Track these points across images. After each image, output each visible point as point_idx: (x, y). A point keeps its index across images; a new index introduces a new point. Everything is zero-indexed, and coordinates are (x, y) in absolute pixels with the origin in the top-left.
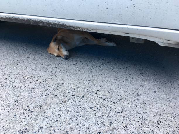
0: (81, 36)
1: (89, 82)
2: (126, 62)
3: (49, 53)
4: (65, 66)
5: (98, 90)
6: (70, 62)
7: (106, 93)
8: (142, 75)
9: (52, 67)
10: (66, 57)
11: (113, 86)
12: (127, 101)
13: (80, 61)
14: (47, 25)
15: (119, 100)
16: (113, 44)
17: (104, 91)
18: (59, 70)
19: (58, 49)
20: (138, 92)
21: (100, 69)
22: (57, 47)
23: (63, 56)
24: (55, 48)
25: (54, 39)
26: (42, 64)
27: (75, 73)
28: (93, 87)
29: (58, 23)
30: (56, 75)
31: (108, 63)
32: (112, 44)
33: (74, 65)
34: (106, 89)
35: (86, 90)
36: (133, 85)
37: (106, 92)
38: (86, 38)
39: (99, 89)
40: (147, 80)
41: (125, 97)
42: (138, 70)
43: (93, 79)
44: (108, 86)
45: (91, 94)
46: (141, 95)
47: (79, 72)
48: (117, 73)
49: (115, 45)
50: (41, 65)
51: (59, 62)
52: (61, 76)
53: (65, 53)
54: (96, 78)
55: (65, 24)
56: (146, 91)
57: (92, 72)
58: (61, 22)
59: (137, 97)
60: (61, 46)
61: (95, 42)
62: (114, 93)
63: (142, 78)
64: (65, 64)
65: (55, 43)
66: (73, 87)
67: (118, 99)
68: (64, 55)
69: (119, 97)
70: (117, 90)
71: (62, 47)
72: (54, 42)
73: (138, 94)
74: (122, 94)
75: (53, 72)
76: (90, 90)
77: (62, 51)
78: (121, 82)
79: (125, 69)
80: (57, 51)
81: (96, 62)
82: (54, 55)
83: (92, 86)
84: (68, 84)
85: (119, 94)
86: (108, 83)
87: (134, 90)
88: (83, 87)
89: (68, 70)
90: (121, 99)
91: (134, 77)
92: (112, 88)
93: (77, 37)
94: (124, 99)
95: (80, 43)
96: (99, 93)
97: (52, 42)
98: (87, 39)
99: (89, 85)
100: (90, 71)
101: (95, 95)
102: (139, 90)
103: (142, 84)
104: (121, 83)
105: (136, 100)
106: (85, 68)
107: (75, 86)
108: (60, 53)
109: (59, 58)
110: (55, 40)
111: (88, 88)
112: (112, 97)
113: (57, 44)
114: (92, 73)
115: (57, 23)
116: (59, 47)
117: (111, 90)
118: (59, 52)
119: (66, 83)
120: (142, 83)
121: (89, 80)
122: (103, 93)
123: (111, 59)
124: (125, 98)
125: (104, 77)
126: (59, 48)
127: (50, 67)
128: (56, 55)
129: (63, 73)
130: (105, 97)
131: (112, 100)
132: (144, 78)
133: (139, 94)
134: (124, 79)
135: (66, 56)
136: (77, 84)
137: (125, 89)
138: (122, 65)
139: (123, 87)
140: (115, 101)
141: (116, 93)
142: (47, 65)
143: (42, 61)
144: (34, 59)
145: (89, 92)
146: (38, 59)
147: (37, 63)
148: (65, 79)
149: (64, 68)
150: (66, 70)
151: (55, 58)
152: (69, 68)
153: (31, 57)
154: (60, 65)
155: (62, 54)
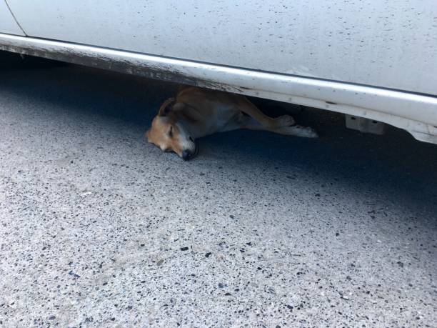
1: (230, 219)
2: (336, 179)
3: (150, 141)
4: (181, 177)
5: (249, 244)
6: (194, 167)
7: (268, 254)
8: (373, 217)
9: (148, 175)
10: (186, 154)
11: (290, 237)
12: (319, 280)
13: (220, 168)
14: (143, 74)
15: (298, 274)
16: (310, 131)
17: (263, 248)
18: (164, 184)
19: (171, 134)
20: (353, 259)
21: (266, 192)
22: (169, 129)
23: (180, 150)
24: (163, 131)
25: (162, 108)
26: (127, 167)
27: (201, 194)
28: (239, 234)
29: (165, 69)
30: (154, 194)
31: (288, 177)
32: (306, 133)
33: (204, 174)
34: (270, 243)
35: (219, 240)
36: (344, 241)
37: (268, 251)
38: (243, 113)
39: (252, 240)
40: (383, 231)
41: (315, 268)
42: (364, 203)
43: (243, 213)
44: (277, 236)
45: (228, 250)
46: (359, 269)
47: (211, 194)
48: (306, 204)
49: (314, 135)
50: (124, 168)
51: (167, 165)
52: (165, 198)
53: (184, 144)
54: (250, 213)
55: (183, 71)
56: (376, 260)
57: (245, 196)
58: (173, 66)
59: (347, 274)
60: (177, 128)
61: (264, 123)
62: (287, 256)
63: (372, 223)
64: (181, 170)
65: (164, 118)
66: (190, 228)
67: (298, 271)
68: (183, 149)
69: (301, 266)
70: (298, 249)
71: (181, 129)
72: (162, 115)
73: (352, 265)
74: (311, 261)
75: (148, 187)
76: (229, 240)
77: (178, 140)
78: (312, 229)
79: (329, 198)
80: (166, 137)
81: (257, 173)
82: (159, 147)
83: (234, 232)
84: (177, 220)
85: (301, 260)
86: (278, 228)
87: (345, 253)
88: (213, 231)
89: (186, 186)
90: (303, 272)
91: (350, 219)
92: (285, 242)
94: (312, 274)
95: (226, 125)
96: (251, 250)
97: (158, 117)
98: (245, 114)
99: (230, 229)
100: (238, 194)
101: (240, 255)
102: (359, 255)
103: (368, 240)
104: (312, 232)
105: (343, 281)
106: (229, 184)
107: (194, 227)
108: (173, 143)
109: (170, 156)
110: (166, 112)
111: (226, 234)
112: (281, 264)
113: (168, 122)
114: (242, 199)
115: (163, 68)
116: (171, 128)
117: (283, 248)
118: (170, 140)
119: (173, 218)
120: (368, 239)
121: (232, 217)
122: (259, 253)
123: (299, 169)
124: (316, 273)
125: (271, 212)
126: (173, 131)
127: (144, 176)
128: (163, 147)
129: (171, 192)
130: (263, 263)
131: (280, 273)
132: (378, 226)
133: (356, 264)
134: (321, 223)
135: (187, 151)
136: (200, 223)
137: (321, 250)
138: (322, 186)
139: (316, 243)
140: (288, 276)
141: (294, 257)
142: (138, 169)
143: (129, 161)
144: (111, 154)
145: (224, 246)
146: (121, 154)
147: (116, 163)
148: (172, 208)
149: (176, 180)
150: (181, 186)
151: (160, 155)
152: (190, 180)
153: (106, 147)
154: (168, 171)
155: (177, 146)
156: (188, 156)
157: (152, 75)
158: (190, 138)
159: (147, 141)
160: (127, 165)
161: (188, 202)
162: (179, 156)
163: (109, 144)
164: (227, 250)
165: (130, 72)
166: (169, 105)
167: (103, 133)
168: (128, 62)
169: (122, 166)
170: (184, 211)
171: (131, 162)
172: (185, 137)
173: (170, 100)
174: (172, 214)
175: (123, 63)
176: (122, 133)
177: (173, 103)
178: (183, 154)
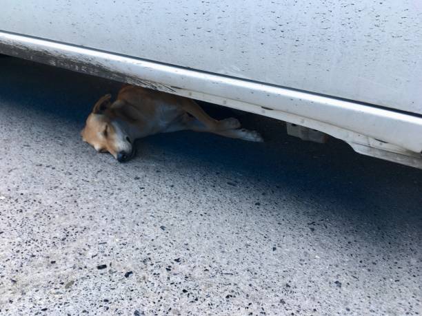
0: (173, 108)
1: (160, 230)
2: (278, 187)
3: (84, 140)
4: (112, 181)
5: (177, 260)
6: (130, 170)
7: (198, 273)
8: (313, 230)
9: (75, 178)
10: (121, 155)
11: (223, 252)
12: (250, 304)
13: (158, 171)
14: (67, 66)
15: (228, 297)
16: (255, 136)
17: (193, 265)
18: (92, 189)
19: (105, 134)
20: (289, 278)
21: (204, 198)
22: (103, 128)
23: (115, 151)
24: (97, 129)
25: (98, 104)
26: (53, 168)
27: (132, 201)
28: (167, 248)
29: (87, 62)
30: (78, 201)
31: (229, 183)
32: (251, 137)
33: (138, 178)
34: (201, 259)
35: (144, 256)
36: (281, 257)
37: (196, 270)
38: (188, 113)
39: (181, 256)
40: (322, 245)
41: (247, 289)
42: (304, 213)
43: (176, 224)
44: (210, 250)
45: (152, 268)
46: (294, 290)
47: (144, 200)
48: (244, 214)
49: (259, 140)
50: (50, 169)
51: (99, 167)
52: (90, 205)
54: (183, 223)
55: (105, 65)
56: (313, 279)
57: (180, 204)
58: (95, 58)
59: (281, 296)
60: (113, 127)
61: (209, 126)
62: (218, 275)
63: (312, 237)
64: (114, 174)
65: (100, 116)
66: (113, 241)
67: (227, 293)
68: (118, 150)
69: (232, 287)
70: (231, 267)
71: (117, 128)
72: (97, 112)
73: (288, 286)
74: (243, 280)
75: (73, 192)
76: (155, 256)
77: (113, 140)
78: (248, 242)
79: (269, 208)
80: (101, 137)
81: (197, 178)
82: (93, 147)
83: (163, 246)
84: (100, 231)
85: (232, 279)
86: (211, 241)
87: (280, 271)
88: (139, 244)
89: (117, 191)
90: (233, 294)
91: (289, 232)
92: (218, 259)
93: (162, 108)
94: (242, 297)
95: (169, 126)
96: (179, 267)
97: (92, 114)
99: (158, 242)
100: (172, 201)
101: (165, 274)
102: (295, 273)
103: (306, 256)
104: (247, 245)
105: (276, 305)
106: (165, 189)
107: (117, 240)
108: (108, 143)
109: (104, 157)
110: (101, 110)
111: (153, 248)
112: (210, 286)
113: (103, 120)
114: (177, 207)
115: (84, 60)
116: (107, 127)
117: (214, 265)
118: (105, 140)
119: (96, 228)
120: (306, 254)
121: (163, 228)
122: (187, 271)
123: (241, 175)
124: (247, 296)
125: (207, 222)
126: (108, 130)
127: (71, 178)
128: (97, 147)
129: (99, 198)
130: (190, 284)
131: (208, 296)
132: (318, 239)
133: (292, 285)
134: (258, 236)
135: (123, 153)
136: (126, 235)
137: (255, 267)
138: (263, 194)
139: (251, 259)
140: (216, 300)
141: (225, 276)
142: (65, 171)
143: (56, 161)
144: (38, 153)
145: (149, 263)
146: (49, 153)
147: (41, 163)
148: (97, 217)
149: (107, 184)
150: (111, 192)
151: (94, 155)
152: (123, 185)
153: (33, 145)
154: (100, 174)
155: (111, 147)
156: (124, 158)
157: (77, 68)
158: (128, 139)
159: (81, 140)
160: (54, 166)
161: (116, 210)
162: (114, 158)
163: (37, 142)
164: (150, 268)
165: (53, 63)
166: (107, 102)
167: (34, 129)
168: (46, 51)
169: (48, 167)
170: (109, 220)
171: (59, 164)
172: (121, 137)
173: (108, 96)
174: (95, 224)
175: (41, 52)
176: (54, 130)
177: (112, 100)
178: (118, 156)
